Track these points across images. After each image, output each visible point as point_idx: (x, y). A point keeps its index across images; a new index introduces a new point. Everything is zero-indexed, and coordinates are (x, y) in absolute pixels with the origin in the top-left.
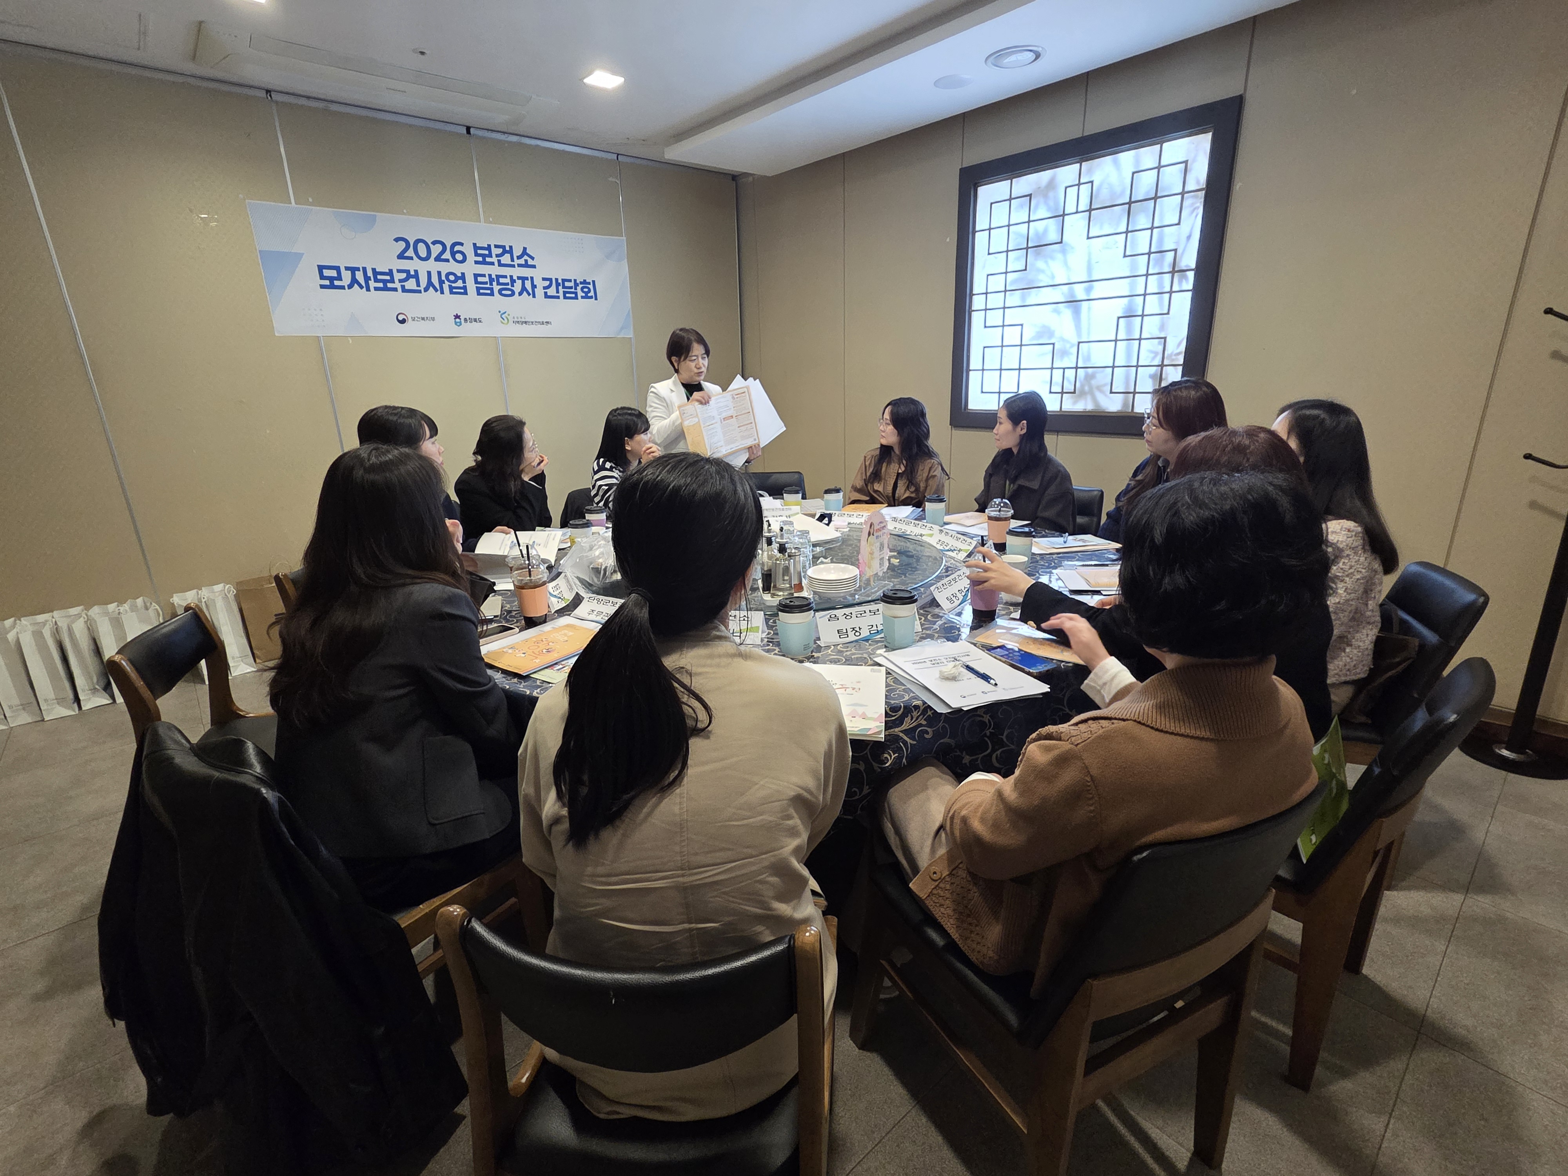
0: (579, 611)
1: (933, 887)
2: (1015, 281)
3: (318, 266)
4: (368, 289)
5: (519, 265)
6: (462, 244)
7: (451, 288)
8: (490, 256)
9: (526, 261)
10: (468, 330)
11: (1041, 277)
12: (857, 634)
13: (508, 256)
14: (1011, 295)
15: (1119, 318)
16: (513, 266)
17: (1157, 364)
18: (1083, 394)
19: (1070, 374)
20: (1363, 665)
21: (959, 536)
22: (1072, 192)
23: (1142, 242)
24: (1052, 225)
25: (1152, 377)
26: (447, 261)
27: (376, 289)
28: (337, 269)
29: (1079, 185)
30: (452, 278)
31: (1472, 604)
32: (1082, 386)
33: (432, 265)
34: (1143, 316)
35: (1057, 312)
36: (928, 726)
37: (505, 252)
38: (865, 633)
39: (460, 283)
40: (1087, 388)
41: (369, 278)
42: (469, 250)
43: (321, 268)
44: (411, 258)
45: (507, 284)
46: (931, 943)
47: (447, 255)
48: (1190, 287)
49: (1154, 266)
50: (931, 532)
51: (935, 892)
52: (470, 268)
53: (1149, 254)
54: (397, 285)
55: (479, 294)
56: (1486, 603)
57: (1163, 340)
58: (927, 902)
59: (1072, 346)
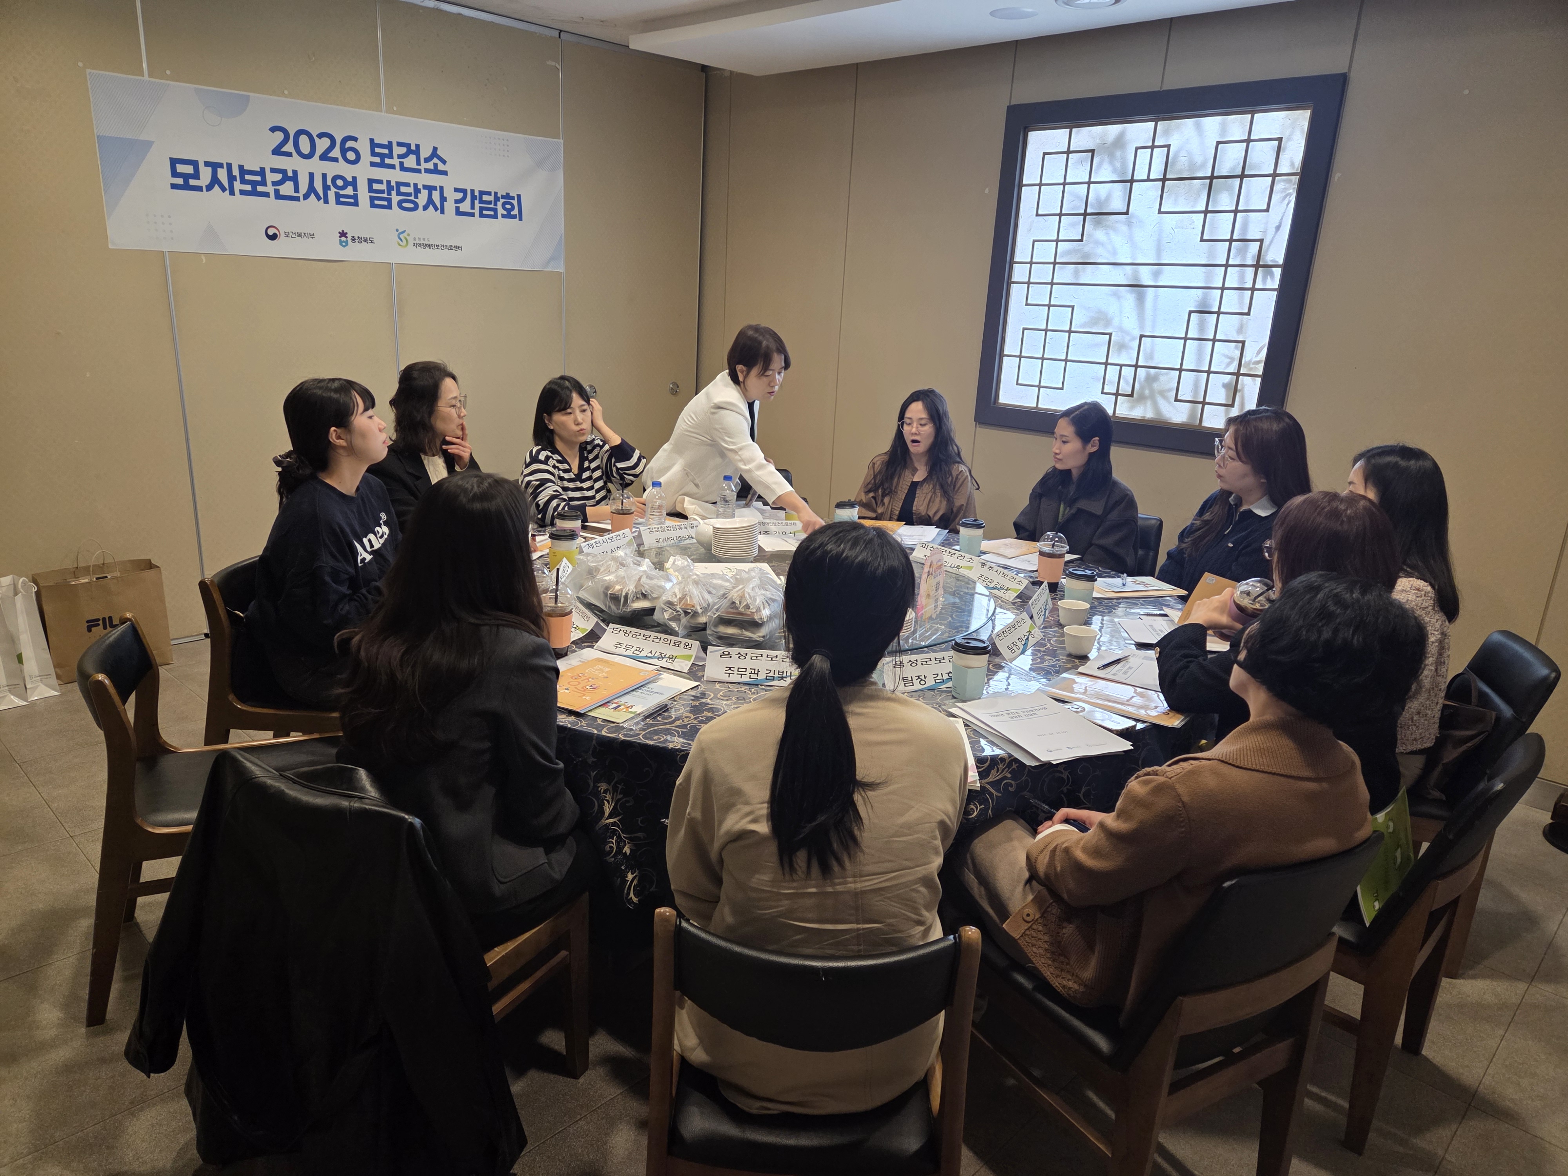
0: (601, 643)
1: (1026, 928)
2: (1068, 252)
3: (170, 158)
4: (232, 193)
5: (427, 171)
6: (355, 139)
7: (338, 196)
8: (391, 156)
9: (436, 165)
10: (355, 252)
11: (1100, 250)
12: (923, 682)
13: (412, 157)
14: (1060, 269)
15: (1190, 312)
16: (419, 171)
17: (1232, 371)
18: (1142, 398)
19: (1128, 372)
20: (1430, 734)
21: (1000, 569)
22: (1144, 155)
23: (1222, 226)
24: (1119, 191)
25: (1225, 386)
26: (335, 160)
27: (243, 192)
28: (194, 163)
29: (1153, 147)
30: (340, 183)
31: (1546, 678)
32: (1142, 388)
33: (316, 166)
34: (1219, 313)
35: (1115, 294)
36: (1012, 778)
37: (410, 152)
38: (930, 682)
39: (349, 191)
40: (1147, 392)
41: (235, 178)
42: (364, 148)
43: (174, 162)
44: (289, 154)
45: (409, 194)
46: (1019, 987)
47: (336, 153)
48: (1276, 286)
49: (1236, 256)
50: (969, 564)
51: (1027, 932)
52: (363, 172)
53: (1231, 241)
54: (270, 189)
55: (373, 205)
56: (1558, 678)
57: (1240, 345)
58: (1019, 941)
59: (1133, 339)
